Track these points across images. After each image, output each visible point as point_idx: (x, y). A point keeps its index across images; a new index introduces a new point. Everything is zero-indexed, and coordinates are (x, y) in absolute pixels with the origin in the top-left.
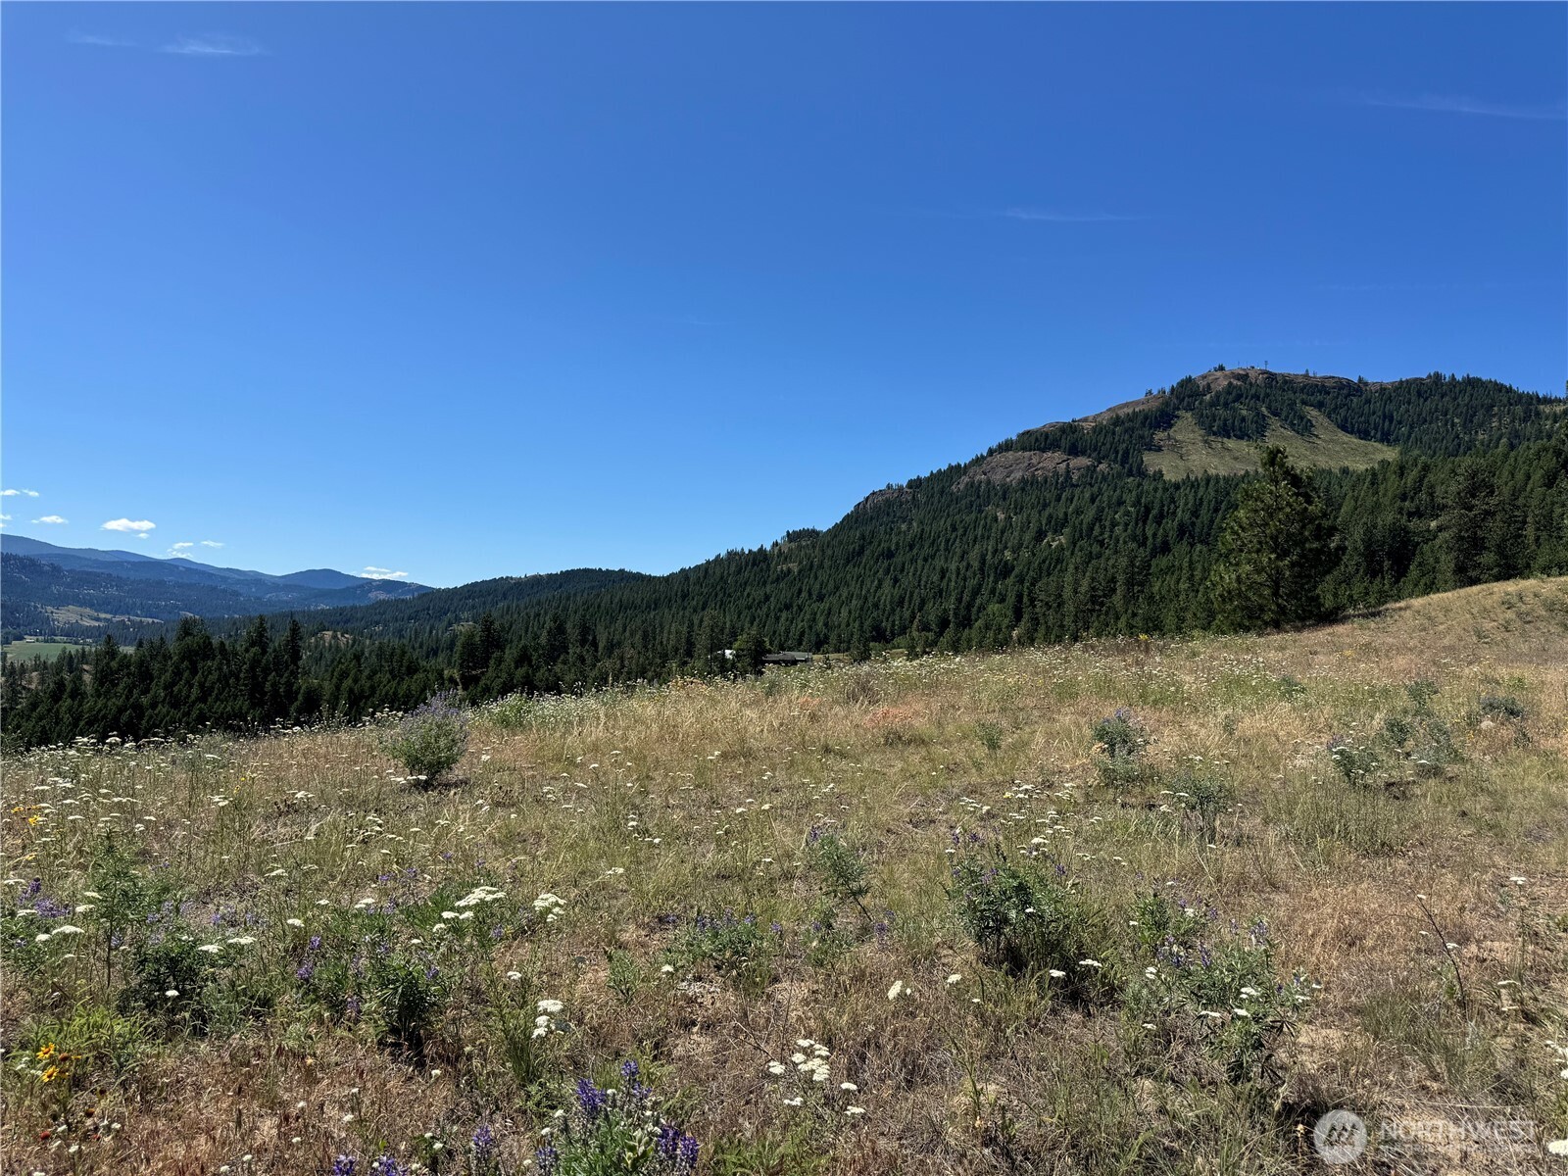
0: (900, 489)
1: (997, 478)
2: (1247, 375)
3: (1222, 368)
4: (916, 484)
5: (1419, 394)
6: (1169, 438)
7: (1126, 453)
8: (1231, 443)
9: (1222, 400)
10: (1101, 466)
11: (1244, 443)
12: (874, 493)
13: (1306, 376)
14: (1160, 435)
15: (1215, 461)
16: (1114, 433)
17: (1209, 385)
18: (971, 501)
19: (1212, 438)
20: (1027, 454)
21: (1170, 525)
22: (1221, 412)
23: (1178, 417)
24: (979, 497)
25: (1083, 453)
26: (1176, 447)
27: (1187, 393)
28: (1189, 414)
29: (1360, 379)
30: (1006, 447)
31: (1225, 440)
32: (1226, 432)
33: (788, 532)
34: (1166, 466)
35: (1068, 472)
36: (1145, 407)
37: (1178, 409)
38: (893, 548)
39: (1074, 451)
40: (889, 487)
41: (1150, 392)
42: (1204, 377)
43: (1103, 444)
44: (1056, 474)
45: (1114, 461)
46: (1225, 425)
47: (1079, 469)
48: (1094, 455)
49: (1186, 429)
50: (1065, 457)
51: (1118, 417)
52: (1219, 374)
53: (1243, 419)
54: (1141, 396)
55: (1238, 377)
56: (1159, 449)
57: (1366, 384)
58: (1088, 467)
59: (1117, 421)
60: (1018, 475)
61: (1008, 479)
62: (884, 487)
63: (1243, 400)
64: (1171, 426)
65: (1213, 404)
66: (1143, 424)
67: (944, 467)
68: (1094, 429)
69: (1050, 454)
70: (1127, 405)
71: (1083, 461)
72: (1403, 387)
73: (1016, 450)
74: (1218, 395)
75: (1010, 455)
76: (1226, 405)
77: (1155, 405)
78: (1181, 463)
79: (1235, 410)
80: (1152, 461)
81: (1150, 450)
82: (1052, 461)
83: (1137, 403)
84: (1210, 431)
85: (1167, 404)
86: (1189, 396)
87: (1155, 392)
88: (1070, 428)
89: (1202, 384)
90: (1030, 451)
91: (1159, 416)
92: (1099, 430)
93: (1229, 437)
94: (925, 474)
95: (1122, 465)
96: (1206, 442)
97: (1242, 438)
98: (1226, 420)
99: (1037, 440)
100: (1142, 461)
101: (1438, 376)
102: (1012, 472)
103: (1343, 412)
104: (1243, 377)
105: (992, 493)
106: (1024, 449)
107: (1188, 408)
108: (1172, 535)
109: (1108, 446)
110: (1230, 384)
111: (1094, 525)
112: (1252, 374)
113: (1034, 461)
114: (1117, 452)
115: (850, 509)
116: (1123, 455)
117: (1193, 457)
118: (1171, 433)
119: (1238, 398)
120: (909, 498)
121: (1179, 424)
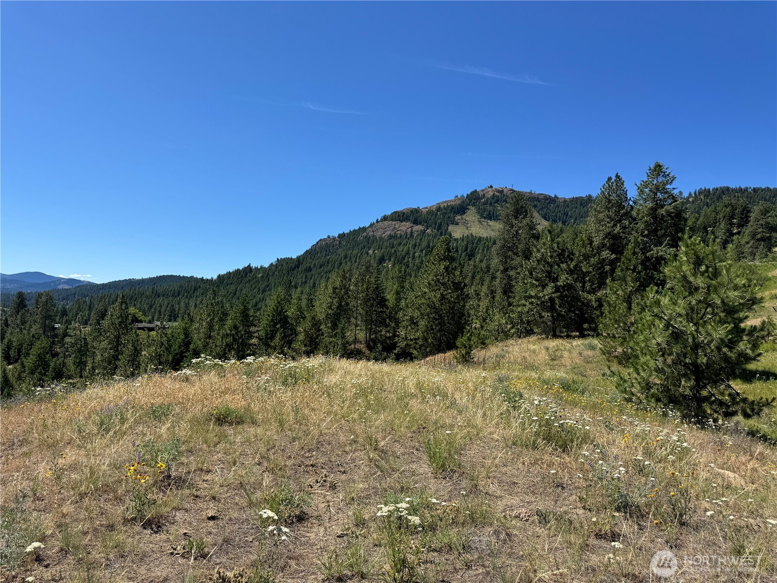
0: (334, 238)
1: (378, 234)
2: (503, 191)
3: (491, 187)
4: (342, 236)
5: (581, 204)
6: (462, 219)
7: (441, 224)
8: (491, 223)
9: (489, 202)
10: (428, 230)
11: (497, 223)
12: (321, 240)
13: (531, 193)
14: (458, 217)
15: (483, 231)
16: (436, 215)
17: (484, 195)
18: (364, 246)
19: (483, 220)
20: (394, 222)
22: (488, 207)
23: (468, 209)
24: (368, 243)
25: (420, 224)
26: (465, 223)
27: (474, 198)
28: (473, 208)
29: (555, 196)
30: (385, 218)
31: (489, 221)
32: (490, 217)
33: (278, 259)
34: (457, 232)
35: (412, 232)
36: (453, 203)
37: (469, 205)
39: (416, 222)
40: (329, 237)
41: (457, 196)
42: (483, 191)
43: (430, 219)
44: (406, 233)
45: (434, 228)
46: (490, 214)
47: (418, 231)
48: (425, 224)
49: (471, 215)
50: (412, 225)
51: (440, 207)
52: (490, 189)
54: (453, 198)
55: (499, 191)
56: (457, 224)
57: (558, 198)
58: (421, 230)
59: (439, 209)
60: (388, 233)
61: (384, 235)
62: (326, 237)
63: (499, 202)
64: (465, 213)
65: (485, 203)
66: (451, 211)
67: (357, 228)
68: (427, 212)
69: (405, 223)
70: (445, 202)
71: (420, 228)
72: (574, 200)
73: (389, 221)
74: (488, 199)
75: (386, 223)
76: (491, 204)
77: (458, 202)
78: (466, 231)
79: (495, 207)
80: (451, 228)
81: (453, 224)
82: (405, 227)
83: (450, 201)
84: (482, 216)
85: (463, 202)
86: (474, 199)
87: (459, 196)
88: (415, 211)
89: (481, 194)
90: (395, 221)
91: (459, 208)
92: (430, 212)
93: (491, 220)
94: (347, 231)
95: (438, 230)
96: (480, 221)
97: (497, 221)
98: (490, 211)
99: (399, 216)
100: (448, 229)
101: (590, 196)
102: (386, 231)
103: (545, 210)
104: (501, 192)
105: (375, 242)
106: (392, 220)
107: (474, 205)
109: (432, 221)
110: (494, 194)
112: (505, 190)
113: (397, 226)
114: (436, 224)
116: (438, 226)
117: (473, 229)
118: (464, 217)
119: (497, 202)
120: (338, 243)
121: (469, 212)
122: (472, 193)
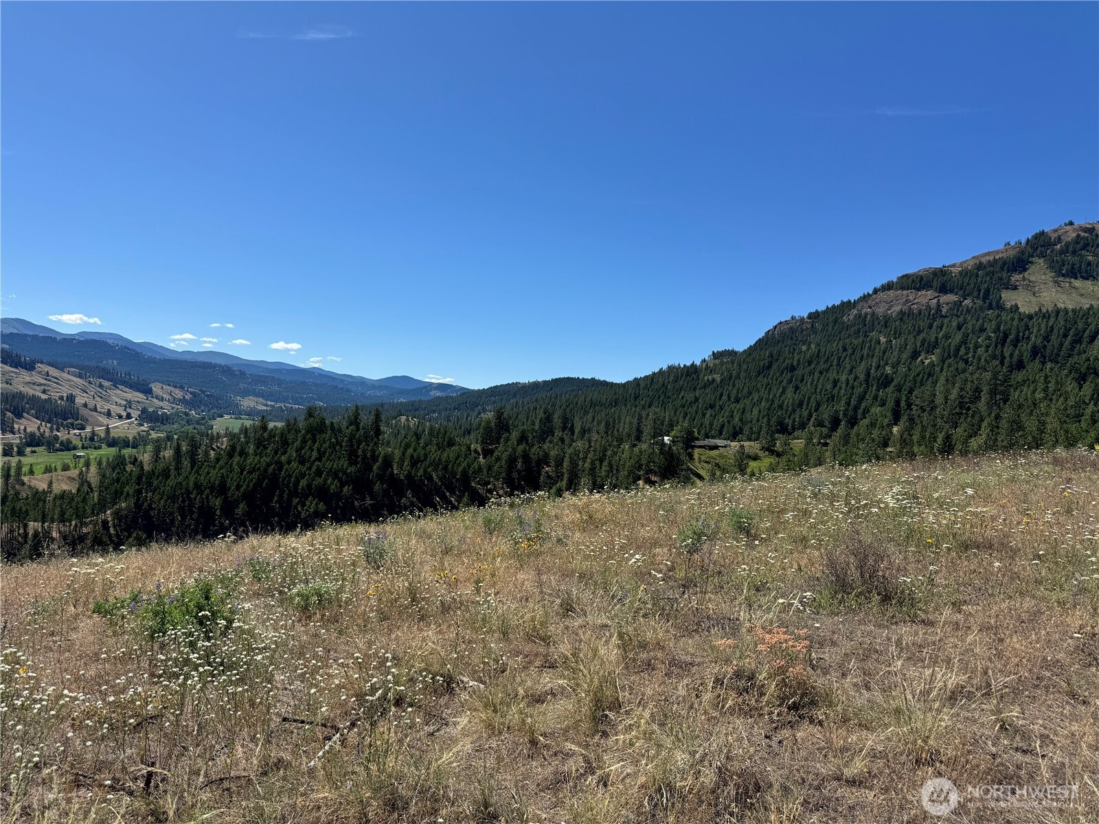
0: (802, 319)
1: (880, 311)
2: (1093, 229)
3: (1071, 223)
4: (814, 316)
6: (1024, 279)
7: (988, 291)
8: (1077, 283)
9: (1071, 249)
10: (966, 301)
11: (1089, 283)
12: (781, 323)
14: (1016, 277)
15: (1064, 297)
16: (977, 276)
17: (1059, 238)
18: (859, 329)
19: (1061, 279)
20: (905, 292)
21: (1026, 348)
22: (1070, 258)
23: (1032, 263)
24: (865, 325)
25: (951, 291)
26: (1030, 287)
27: (1040, 244)
28: (1041, 261)
30: (888, 287)
31: (1073, 280)
32: (1073, 273)
33: (713, 352)
34: (1021, 300)
35: (939, 305)
36: (1004, 255)
37: (1033, 256)
38: (795, 364)
39: (943, 290)
40: (793, 318)
41: (1009, 244)
42: (1055, 231)
43: (968, 284)
44: (929, 307)
45: (976, 297)
46: (1073, 268)
47: (947, 304)
48: (961, 292)
49: (1039, 272)
50: (937, 295)
51: (981, 263)
52: (1068, 228)
53: (1089, 264)
54: (1000, 246)
55: (1086, 230)
56: (1015, 288)
58: (955, 302)
59: (980, 266)
60: (897, 308)
61: (889, 312)
62: (788, 318)
63: (1089, 248)
64: (1025, 270)
65: (1062, 252)
66: (1002, 268)
67: (838, 303)
68: (961, 273)
69: (924, 292)
70: (988, 254)
71: (952, 298)
73: (897, 289)
74: (1068, 244)
75: (891, 293)
76: (1074, 252)
77: (1012, 253)
78: (1034, 299)
79: (1082, 256)
80: (1009, 298)
81: (1007, 288)
82: (926, 298)
83: (997, 252)
84: (1060, 273)
85: (1023, 252)
86: (1042, 246)
87: (1013, 244)
88: (941, 273)
89: (1054, 236)
90: (908, 289)
91: (1018, 262)
92: (965, 273)
93: (1076, 278)
94: (822, 308)
95: (984, 300)
96: (1056, 282)
97: (1087, 279)
98: (1073, 264)
99: (913, 281)
100: (1001, 297)
102: (892, 306)
104: (1090, 230)
105: (876, 323)
106: (903, 289)
107: (1042, 256)
108: (1026, 356)
109: (972, 286)
110: (1078, 235)
111: (961, 346)
113: (911, 298)
114: (980, 291)
115: (761, 335)
116: (984, 293)
117: (1045, 294)
118: (1026, 274)
119: (1085, 247)
120: (809, 326)
121: (1032, 268)
122: (1037, 237)
